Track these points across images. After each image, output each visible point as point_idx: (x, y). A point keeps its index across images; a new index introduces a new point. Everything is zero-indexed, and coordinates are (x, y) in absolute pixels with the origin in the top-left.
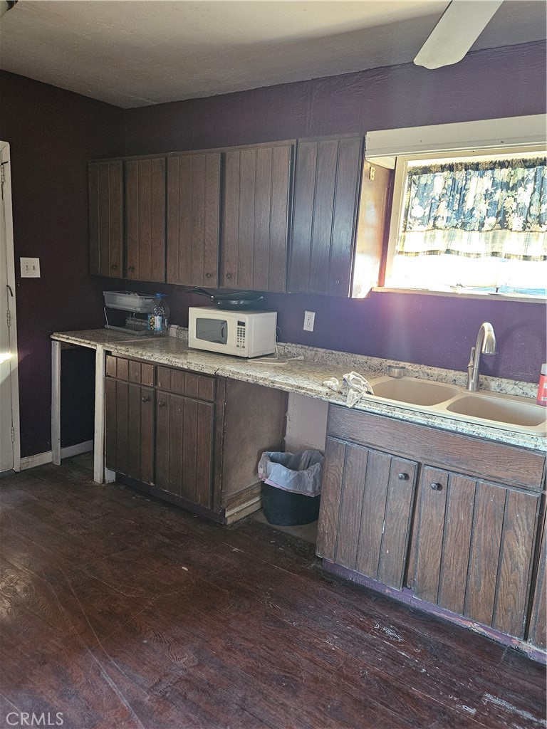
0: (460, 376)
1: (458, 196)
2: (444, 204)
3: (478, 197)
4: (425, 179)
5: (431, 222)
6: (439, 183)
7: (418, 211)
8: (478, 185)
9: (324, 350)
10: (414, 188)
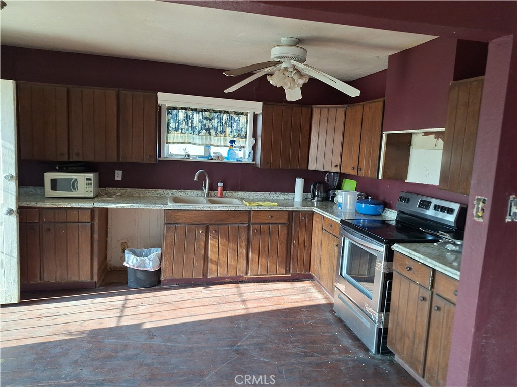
0: (199, 192)
1: (190, 121)
2: (184, 123)
3: (198, 122)
4: (175, 112)
5: (180, 130)
6: (181, 115)
7: (172, 125)
8: (197, 117)
9: (130, 189)
10: (169, 116)
